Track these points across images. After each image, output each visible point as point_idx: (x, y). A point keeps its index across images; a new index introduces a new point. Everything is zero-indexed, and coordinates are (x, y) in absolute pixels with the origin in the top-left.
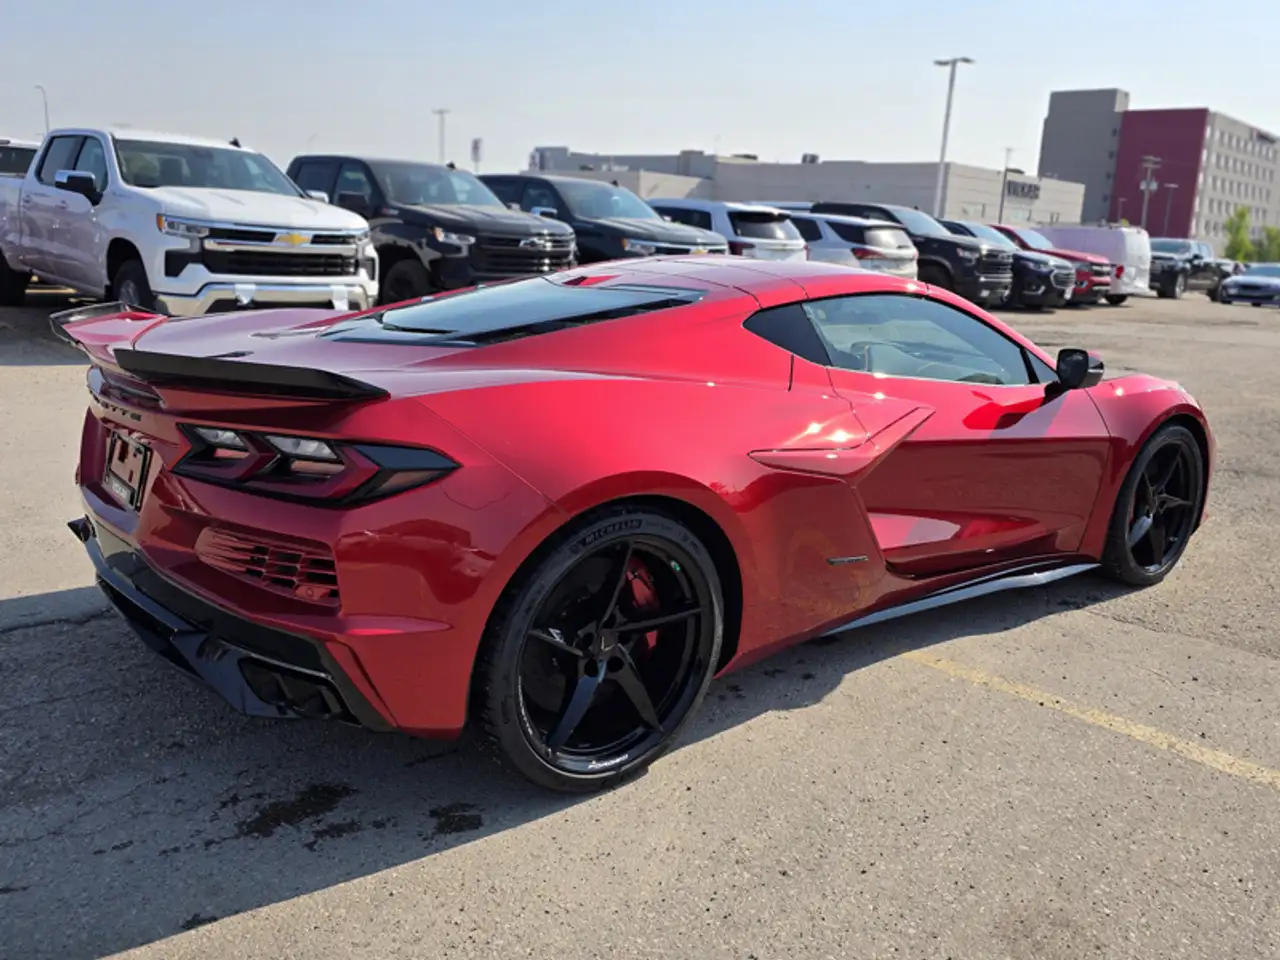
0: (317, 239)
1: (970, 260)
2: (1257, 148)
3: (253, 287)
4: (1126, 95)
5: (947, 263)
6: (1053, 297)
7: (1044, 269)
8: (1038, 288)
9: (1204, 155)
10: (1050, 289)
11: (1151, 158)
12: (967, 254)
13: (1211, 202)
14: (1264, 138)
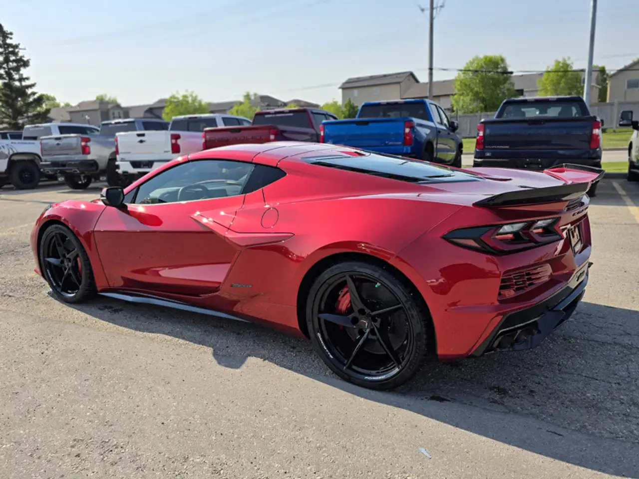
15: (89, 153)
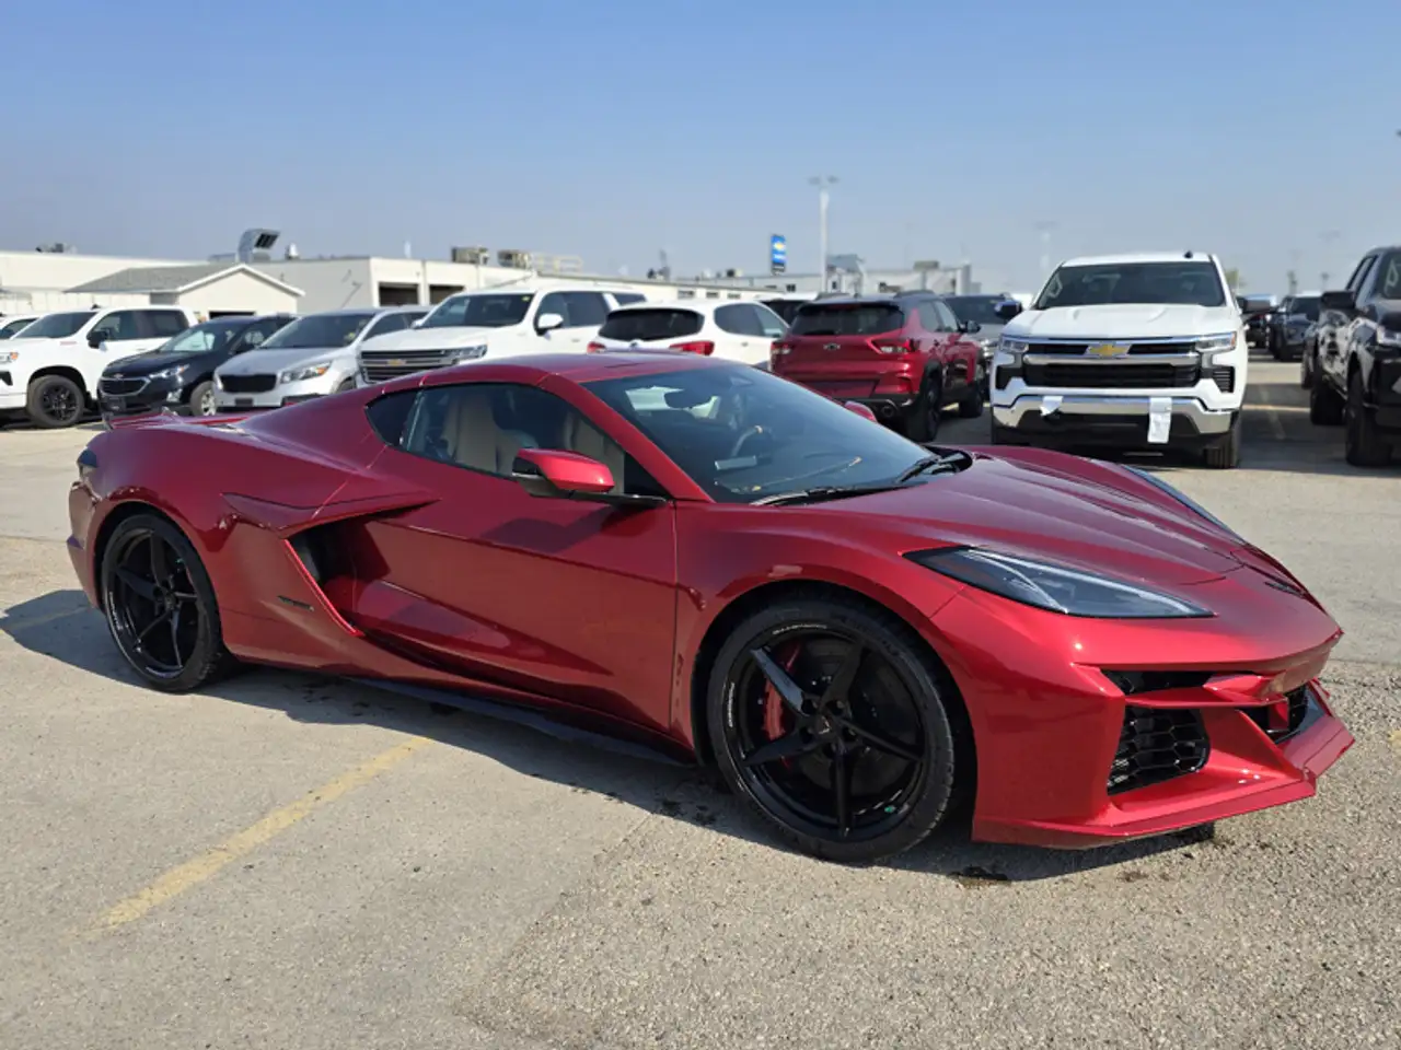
0: (1137, 349)
3: (1060, 399)
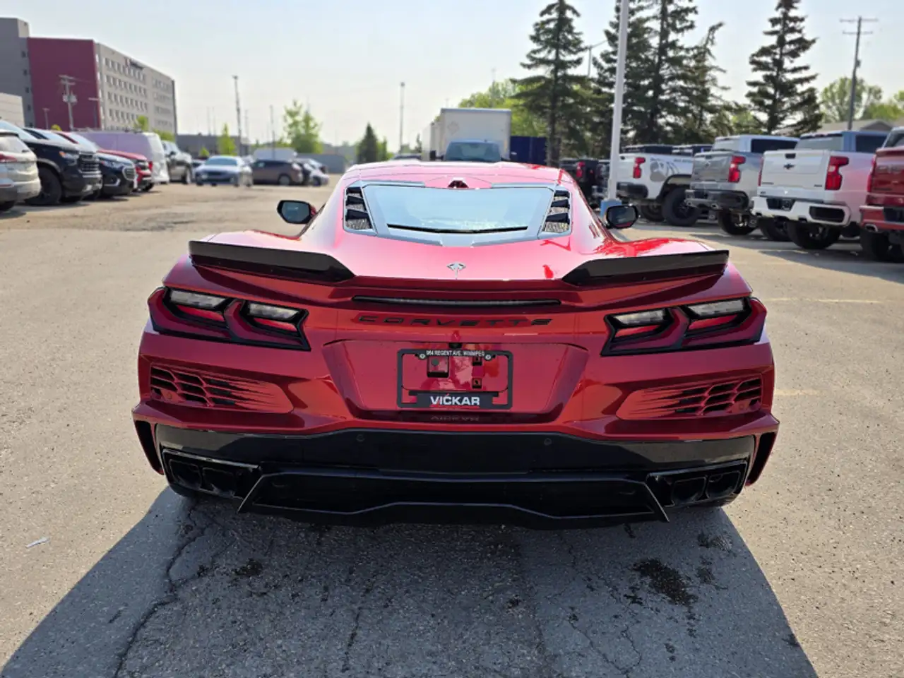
1: (72, 161)
2: (132, 71)
4: (26, 24)
5: (52, 163)
6: (126, 188)
7: (117, 166)
8: (115, 182)
9: (98, 75)
10: (123, 182)
11: (65, 76)
12: (68, 156)
13: (111, 111)
14: (135, 65)
15: (738, 181)
